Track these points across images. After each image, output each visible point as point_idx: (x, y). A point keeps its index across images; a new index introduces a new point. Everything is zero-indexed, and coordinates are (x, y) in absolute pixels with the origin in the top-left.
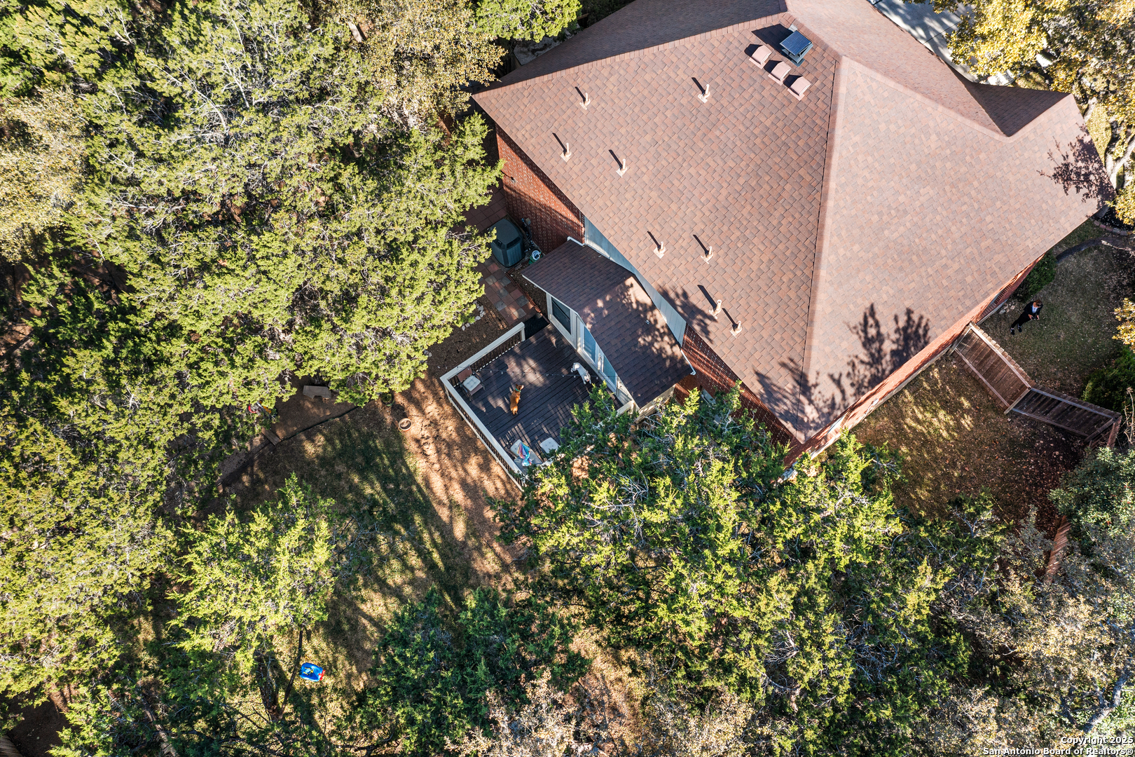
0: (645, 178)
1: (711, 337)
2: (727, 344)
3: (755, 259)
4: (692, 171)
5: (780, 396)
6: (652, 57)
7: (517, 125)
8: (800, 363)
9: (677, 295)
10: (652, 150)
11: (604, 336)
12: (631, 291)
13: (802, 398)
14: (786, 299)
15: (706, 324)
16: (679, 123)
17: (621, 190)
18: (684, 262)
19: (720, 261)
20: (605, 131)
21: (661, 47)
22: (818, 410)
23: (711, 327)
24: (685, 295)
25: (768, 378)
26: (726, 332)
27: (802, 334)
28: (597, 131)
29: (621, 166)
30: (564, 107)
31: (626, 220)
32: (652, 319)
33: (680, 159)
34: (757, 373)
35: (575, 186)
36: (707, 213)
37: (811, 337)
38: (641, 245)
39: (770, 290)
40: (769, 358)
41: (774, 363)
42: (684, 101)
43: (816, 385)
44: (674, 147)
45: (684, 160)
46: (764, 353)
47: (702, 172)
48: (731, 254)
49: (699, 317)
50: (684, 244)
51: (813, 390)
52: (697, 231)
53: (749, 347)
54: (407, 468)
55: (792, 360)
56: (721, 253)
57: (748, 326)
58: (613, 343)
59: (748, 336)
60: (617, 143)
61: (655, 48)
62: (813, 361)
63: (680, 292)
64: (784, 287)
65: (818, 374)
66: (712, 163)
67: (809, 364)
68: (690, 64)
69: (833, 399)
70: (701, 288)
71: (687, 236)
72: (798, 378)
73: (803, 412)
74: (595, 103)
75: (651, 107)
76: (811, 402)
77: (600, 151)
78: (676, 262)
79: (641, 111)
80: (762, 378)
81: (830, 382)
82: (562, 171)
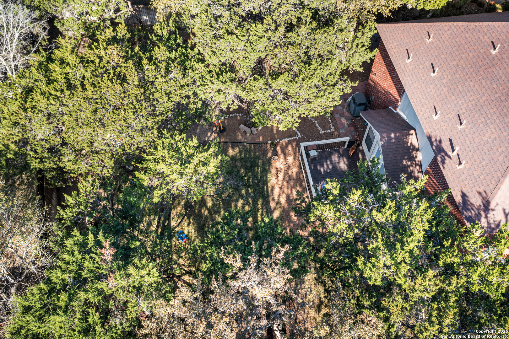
0: (444, 81)
1: (445, 166)
2: (452, 171)
3: (487, 135)
4: (471, 84)
5: (470, 207)
6: (474, 27)
7: (391, 41)
8: (489, 194)
9: (436, 140)
10: (454, 69)
11: (387, 150)
12: (410, 137)
13: (482, 213)
14: (495, 160)
15: (445, 159)
16: (474, 60)
17: (429, 83)
18: (446, 125)
19: (467, 130)
20: (433, 54)
21: (481, 23)
22: (489, 223)
23: (447, 160)
24: (440, 141)
25: (467, 197)
26: (454, 165)
27: (497, 180)
28: (429, 54)
29: (434, 72)
30: (417, 39)
31: (425, 97)
32: (415, 155)
33: (467, 77)
34: (462, 192)
35: (406, 75)
36: (470, 106)
37: (501, 184)
38: (427, 111)
39: (489, 153)
40: (472, 186)
41: (474, 189)
42: (482, 51)
43: (493, 210)
44: (467, 70)
45: (469, 78)
46: (471, 182)
47: (477, 86)
48: (474, 129)
49: (443, 154)
50: (451, 117)
51: (490, 211)
52: (460, 113)
53: (463, 177)
54: (267, 177)
55: (485, 192)
56: (469, 126)
57: (467, 166)
58: (390, 156)
59: (465, 171)
60: (437, 61)
61: (478, 23)
62: (497, 196)
63: (438, 139)
64: (497, 154)
65: (497, 205)
66: (484, 83)
67: (494, 196)
68: (494, 35)
69: (500, 222)
70: (450, 140)
71: (454, 113)
72: (484, 202)
73: (479, 220)
74: (434, 41)
75: (463, 49)
76: (486, 217)
77: (426, 63)
78: (442, 124)
79: (457, 50)
80: (464, 196)
81: (502, 212)
82: (403, 67)
